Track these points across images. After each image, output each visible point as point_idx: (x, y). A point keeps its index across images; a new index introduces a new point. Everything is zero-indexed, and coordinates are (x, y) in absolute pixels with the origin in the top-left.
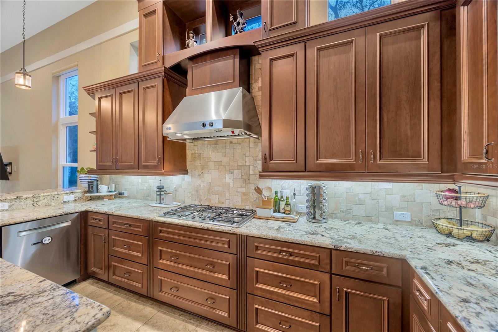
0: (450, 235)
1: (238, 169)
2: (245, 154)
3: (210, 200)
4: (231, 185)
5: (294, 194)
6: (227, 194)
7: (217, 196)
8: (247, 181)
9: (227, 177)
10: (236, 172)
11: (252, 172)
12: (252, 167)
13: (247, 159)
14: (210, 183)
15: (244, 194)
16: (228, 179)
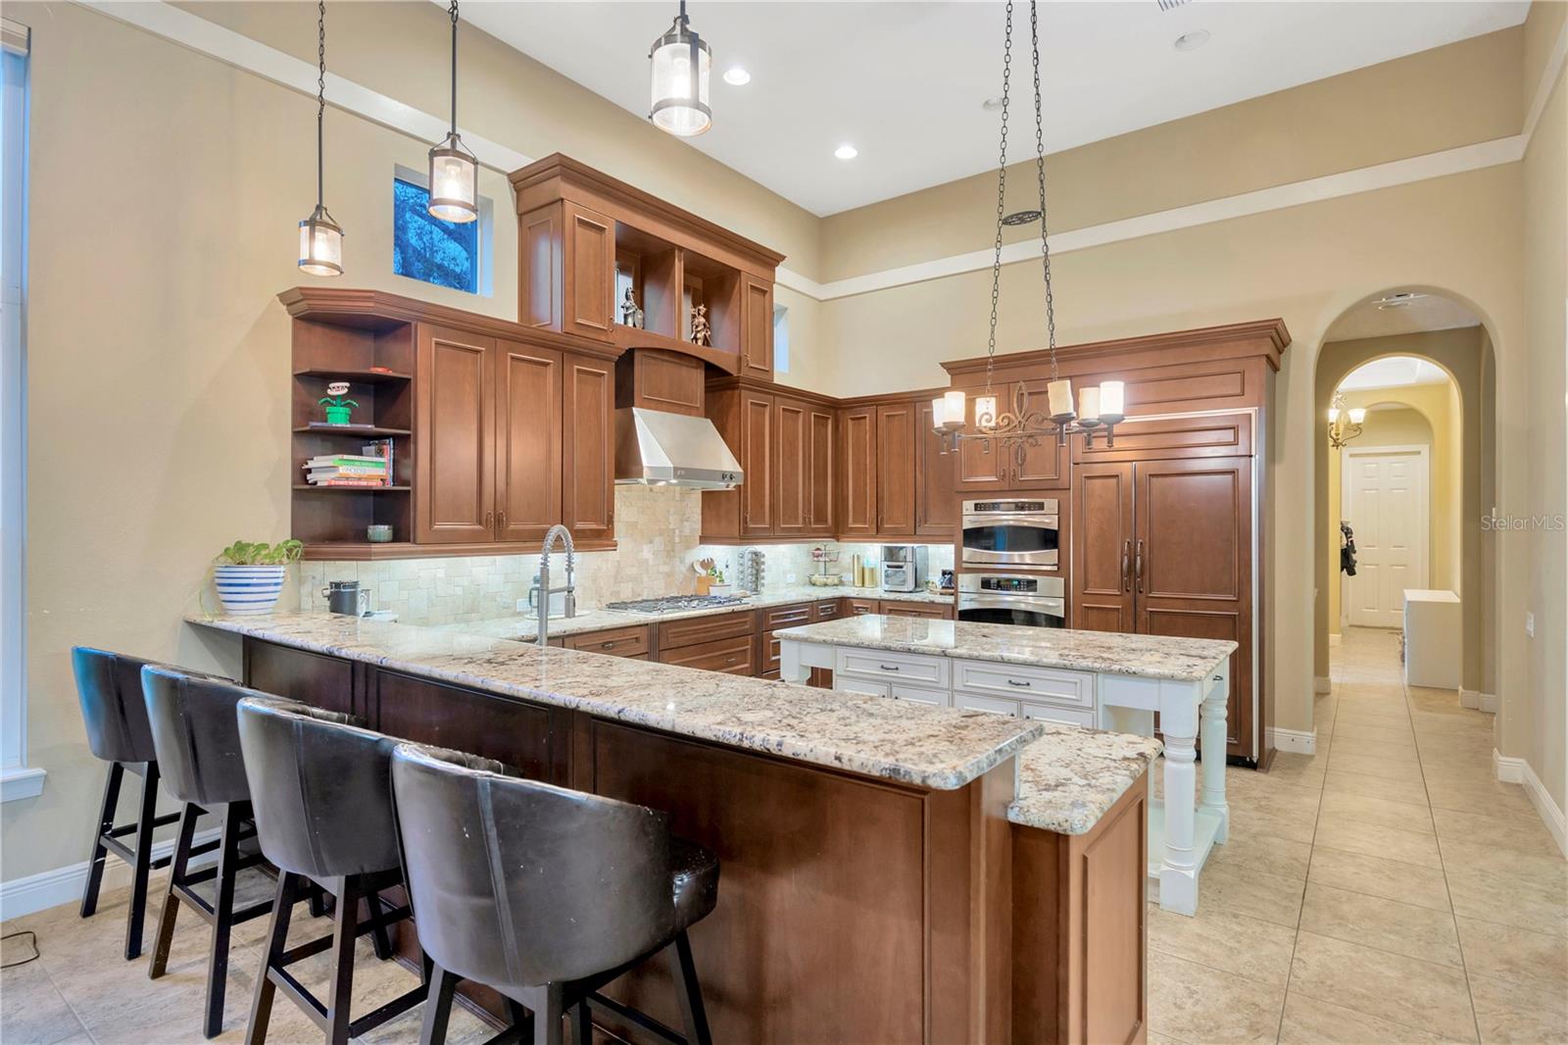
0: (826, 585)
1: (660, 535)
2: (668, 511)
3: (618, 593)
4: (651, 563)
5: (727, 566)
6: (645, 579)
7: (630, 583)
8: (672, 553)
9: (646, 548)
10: (657, 540)
11: (677, 540)
12: (677, 531)
13: (671, 519)
14: (618, 561)
15: (669, 575)
16: (647, 552)
